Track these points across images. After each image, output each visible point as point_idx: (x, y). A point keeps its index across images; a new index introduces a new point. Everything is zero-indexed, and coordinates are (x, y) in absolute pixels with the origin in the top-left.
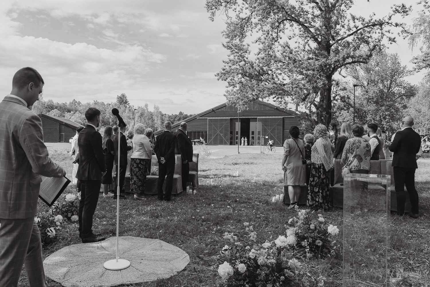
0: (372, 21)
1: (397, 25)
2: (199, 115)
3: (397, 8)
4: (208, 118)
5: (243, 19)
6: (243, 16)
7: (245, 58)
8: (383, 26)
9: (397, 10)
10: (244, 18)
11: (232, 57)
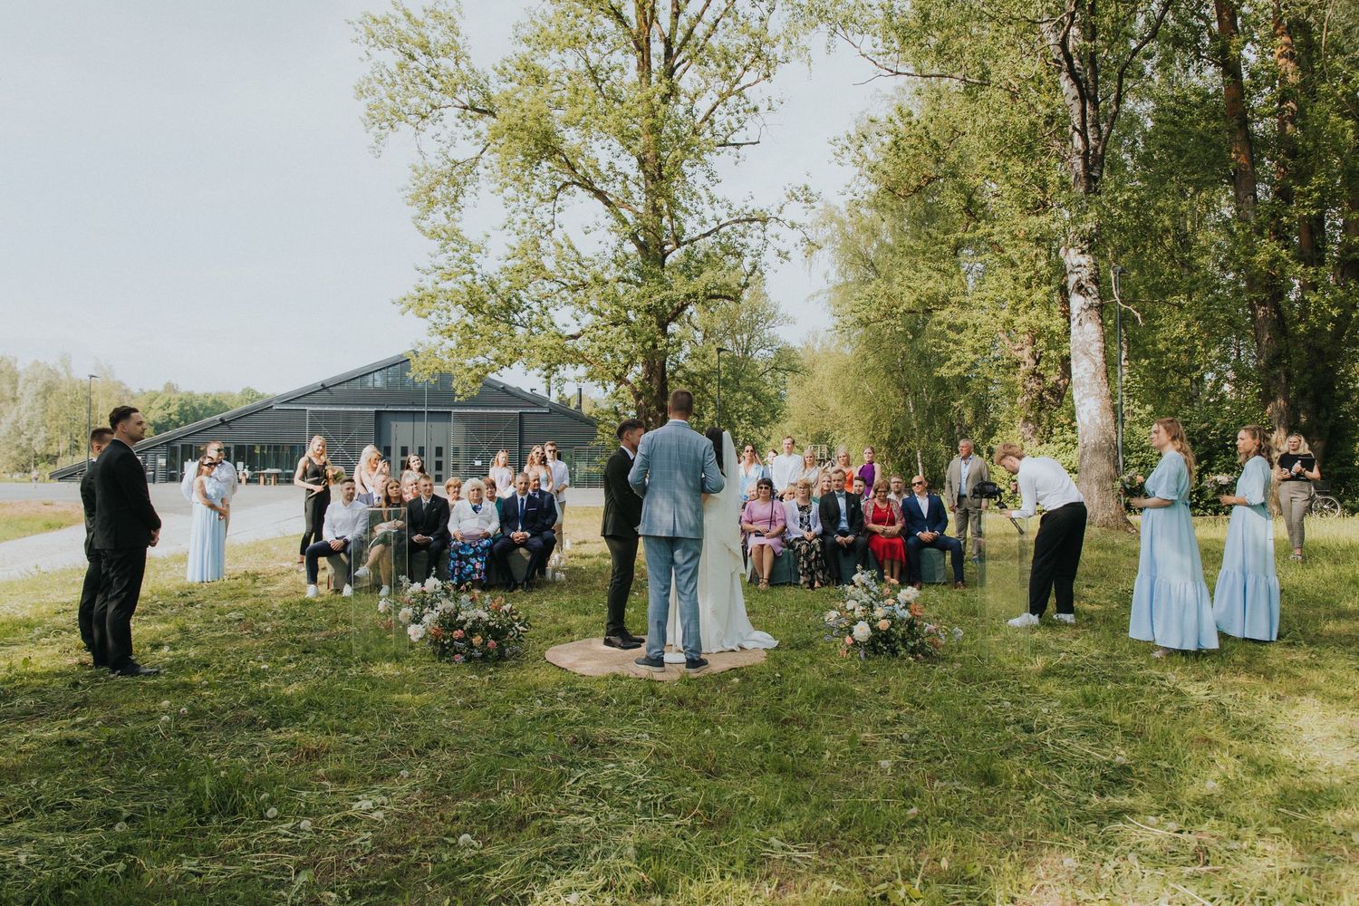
0: (746, 211)
1: (793, 226)
2: (279, 398)
3: (795, 191)
4: (309, 408)
5: (456, 164)
6: (456, 154)
7: (474, 266)
8: (767, 226)
9: (793, 195)
10: (460, 161)
11: (442, 260)
